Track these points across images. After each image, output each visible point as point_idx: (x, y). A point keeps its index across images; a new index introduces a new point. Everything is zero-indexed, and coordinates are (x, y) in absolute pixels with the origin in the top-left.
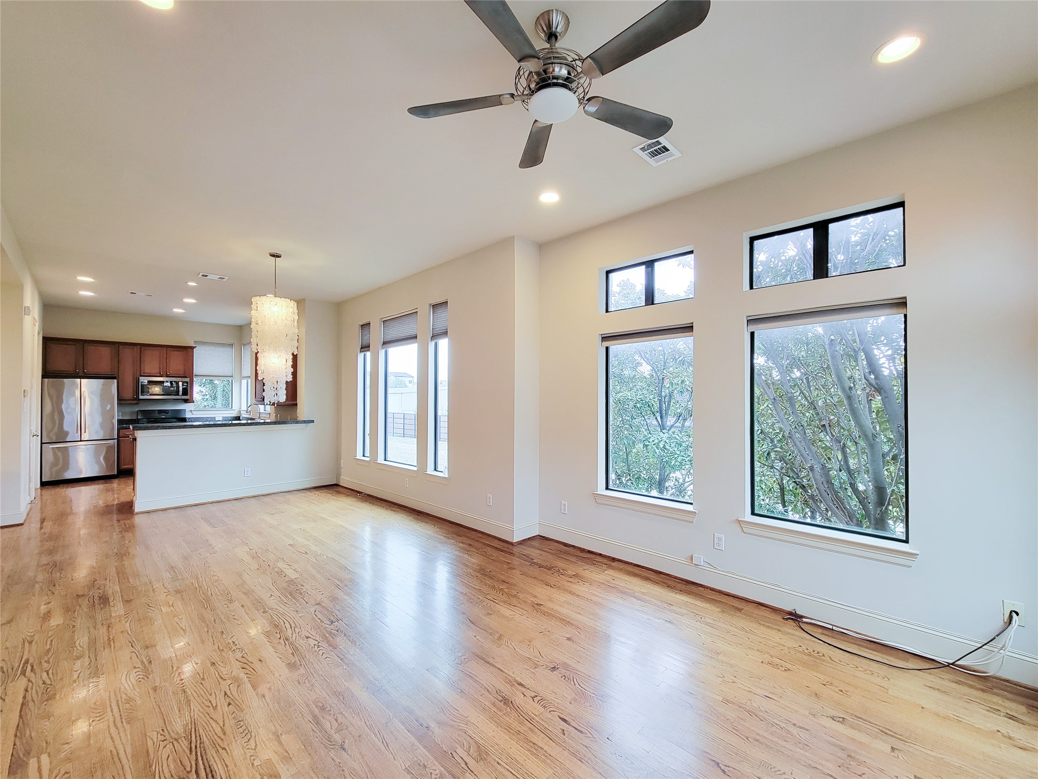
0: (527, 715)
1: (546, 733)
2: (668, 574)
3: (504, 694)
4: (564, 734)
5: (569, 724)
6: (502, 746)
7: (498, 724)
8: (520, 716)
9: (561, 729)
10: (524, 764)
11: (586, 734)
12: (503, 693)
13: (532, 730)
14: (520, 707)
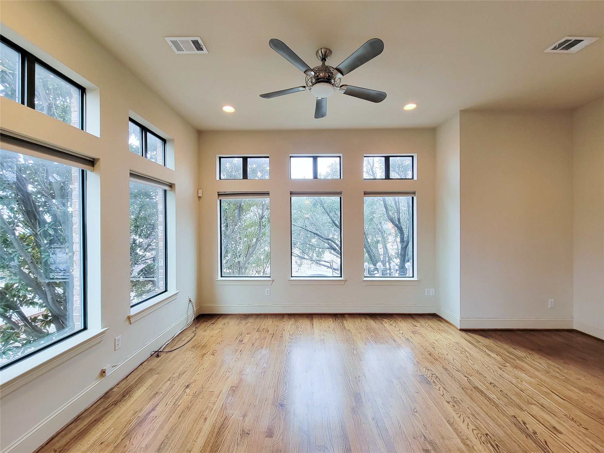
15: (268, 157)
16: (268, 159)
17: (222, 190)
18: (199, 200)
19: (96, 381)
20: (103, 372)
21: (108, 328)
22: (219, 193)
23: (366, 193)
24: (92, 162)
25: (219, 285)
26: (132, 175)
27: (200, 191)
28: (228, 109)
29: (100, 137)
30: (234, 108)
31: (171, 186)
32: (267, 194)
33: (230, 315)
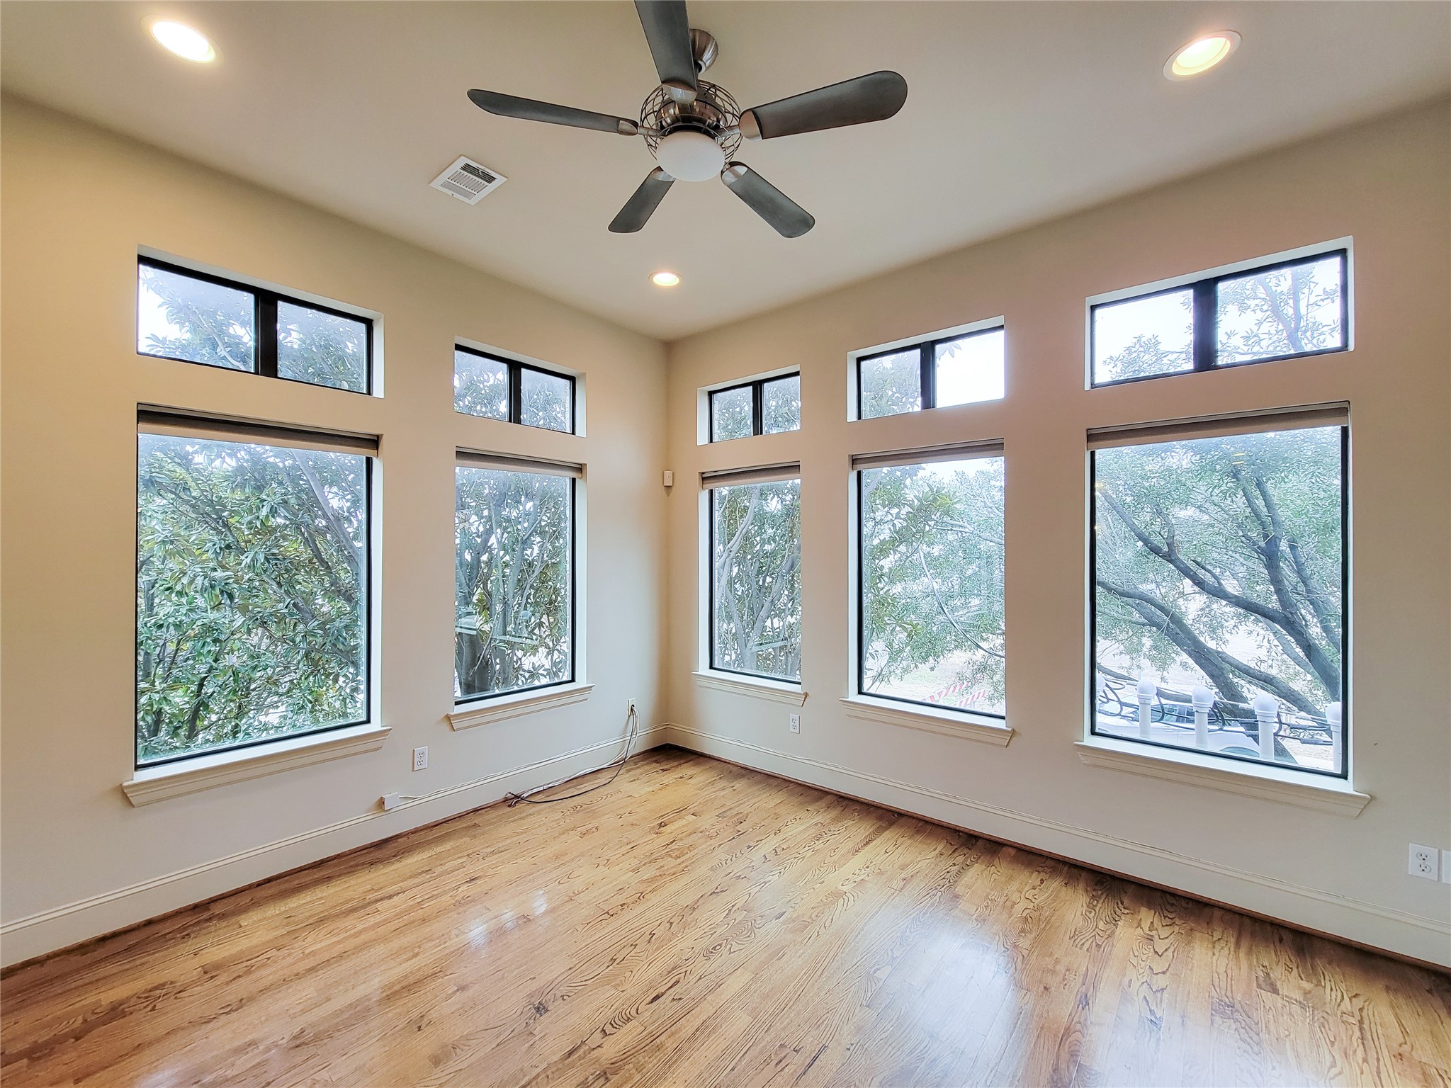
0: (643, 1040)
1: (679, 1018)
2: (338, 855)
3: (591, 1077)
4: (680, 999)
5: (663, 994)
6: (703, 1068)
7: (660, 1079)
8: (644, 1050)
9: (671, 1002)
10: (731, 1040)
11: (680, 978)
12: (586, 1079)
13: (673, 1034)
14: (625, 1051)
15: (797, 374)
16: (798, 378)
17: (710, 467)
18: (668, 494)
19: (364, 813)
20: (381, 803)
21: (390, 728)
22: (704, 476)
23: (1094, 437)
24: (374, 442)
25: (700, 686)
26: (462, 455)
27: (668, 474)
28: (666, 279)
29: (383, 397)
30: (678, 275)
31: (580, 469)
32: (793, 468)
33: (717, 760)
